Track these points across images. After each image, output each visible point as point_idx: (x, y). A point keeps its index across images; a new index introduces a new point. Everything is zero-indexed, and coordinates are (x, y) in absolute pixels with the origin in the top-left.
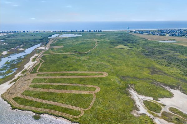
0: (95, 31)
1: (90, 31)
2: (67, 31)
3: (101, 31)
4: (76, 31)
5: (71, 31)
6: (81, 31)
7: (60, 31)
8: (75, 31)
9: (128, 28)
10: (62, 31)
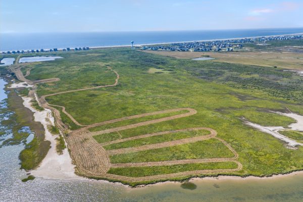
0: (78, 48)
1: (68, 49)
2: (23, 52)
3: (88, 49)
4: (42, 51)
5: (30, 51)
6: (51, 50)
7: (9, 52)
8: (39, 50)
9: (132, 42)
10: (11, 52)
